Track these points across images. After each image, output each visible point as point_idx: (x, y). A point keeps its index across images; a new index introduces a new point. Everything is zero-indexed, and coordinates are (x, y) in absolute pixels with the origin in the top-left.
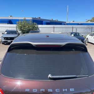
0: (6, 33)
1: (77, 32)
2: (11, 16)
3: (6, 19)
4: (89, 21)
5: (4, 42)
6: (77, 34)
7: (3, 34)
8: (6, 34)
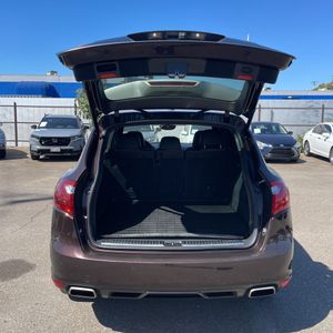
0: (44, 124)
1: (274, 121)
2: (53, 73)
3: (38, 83)
4: (321, 87)
5: (39, 151)
6: (274, 128)
7: (35, 127)
8: (46, 127)
